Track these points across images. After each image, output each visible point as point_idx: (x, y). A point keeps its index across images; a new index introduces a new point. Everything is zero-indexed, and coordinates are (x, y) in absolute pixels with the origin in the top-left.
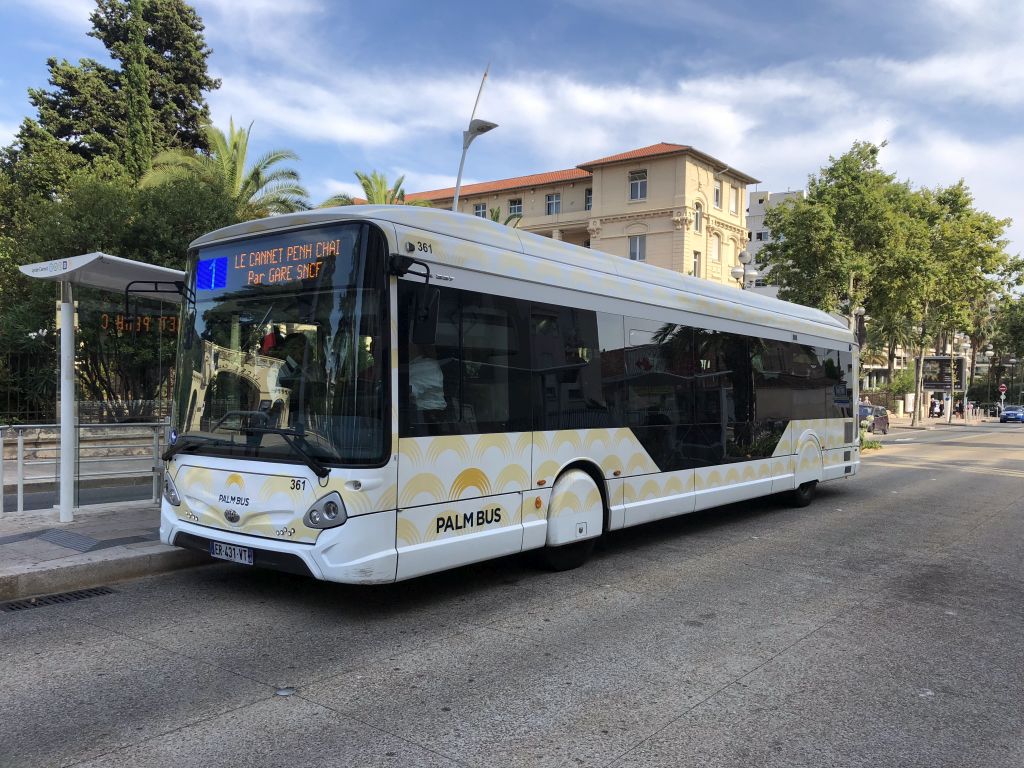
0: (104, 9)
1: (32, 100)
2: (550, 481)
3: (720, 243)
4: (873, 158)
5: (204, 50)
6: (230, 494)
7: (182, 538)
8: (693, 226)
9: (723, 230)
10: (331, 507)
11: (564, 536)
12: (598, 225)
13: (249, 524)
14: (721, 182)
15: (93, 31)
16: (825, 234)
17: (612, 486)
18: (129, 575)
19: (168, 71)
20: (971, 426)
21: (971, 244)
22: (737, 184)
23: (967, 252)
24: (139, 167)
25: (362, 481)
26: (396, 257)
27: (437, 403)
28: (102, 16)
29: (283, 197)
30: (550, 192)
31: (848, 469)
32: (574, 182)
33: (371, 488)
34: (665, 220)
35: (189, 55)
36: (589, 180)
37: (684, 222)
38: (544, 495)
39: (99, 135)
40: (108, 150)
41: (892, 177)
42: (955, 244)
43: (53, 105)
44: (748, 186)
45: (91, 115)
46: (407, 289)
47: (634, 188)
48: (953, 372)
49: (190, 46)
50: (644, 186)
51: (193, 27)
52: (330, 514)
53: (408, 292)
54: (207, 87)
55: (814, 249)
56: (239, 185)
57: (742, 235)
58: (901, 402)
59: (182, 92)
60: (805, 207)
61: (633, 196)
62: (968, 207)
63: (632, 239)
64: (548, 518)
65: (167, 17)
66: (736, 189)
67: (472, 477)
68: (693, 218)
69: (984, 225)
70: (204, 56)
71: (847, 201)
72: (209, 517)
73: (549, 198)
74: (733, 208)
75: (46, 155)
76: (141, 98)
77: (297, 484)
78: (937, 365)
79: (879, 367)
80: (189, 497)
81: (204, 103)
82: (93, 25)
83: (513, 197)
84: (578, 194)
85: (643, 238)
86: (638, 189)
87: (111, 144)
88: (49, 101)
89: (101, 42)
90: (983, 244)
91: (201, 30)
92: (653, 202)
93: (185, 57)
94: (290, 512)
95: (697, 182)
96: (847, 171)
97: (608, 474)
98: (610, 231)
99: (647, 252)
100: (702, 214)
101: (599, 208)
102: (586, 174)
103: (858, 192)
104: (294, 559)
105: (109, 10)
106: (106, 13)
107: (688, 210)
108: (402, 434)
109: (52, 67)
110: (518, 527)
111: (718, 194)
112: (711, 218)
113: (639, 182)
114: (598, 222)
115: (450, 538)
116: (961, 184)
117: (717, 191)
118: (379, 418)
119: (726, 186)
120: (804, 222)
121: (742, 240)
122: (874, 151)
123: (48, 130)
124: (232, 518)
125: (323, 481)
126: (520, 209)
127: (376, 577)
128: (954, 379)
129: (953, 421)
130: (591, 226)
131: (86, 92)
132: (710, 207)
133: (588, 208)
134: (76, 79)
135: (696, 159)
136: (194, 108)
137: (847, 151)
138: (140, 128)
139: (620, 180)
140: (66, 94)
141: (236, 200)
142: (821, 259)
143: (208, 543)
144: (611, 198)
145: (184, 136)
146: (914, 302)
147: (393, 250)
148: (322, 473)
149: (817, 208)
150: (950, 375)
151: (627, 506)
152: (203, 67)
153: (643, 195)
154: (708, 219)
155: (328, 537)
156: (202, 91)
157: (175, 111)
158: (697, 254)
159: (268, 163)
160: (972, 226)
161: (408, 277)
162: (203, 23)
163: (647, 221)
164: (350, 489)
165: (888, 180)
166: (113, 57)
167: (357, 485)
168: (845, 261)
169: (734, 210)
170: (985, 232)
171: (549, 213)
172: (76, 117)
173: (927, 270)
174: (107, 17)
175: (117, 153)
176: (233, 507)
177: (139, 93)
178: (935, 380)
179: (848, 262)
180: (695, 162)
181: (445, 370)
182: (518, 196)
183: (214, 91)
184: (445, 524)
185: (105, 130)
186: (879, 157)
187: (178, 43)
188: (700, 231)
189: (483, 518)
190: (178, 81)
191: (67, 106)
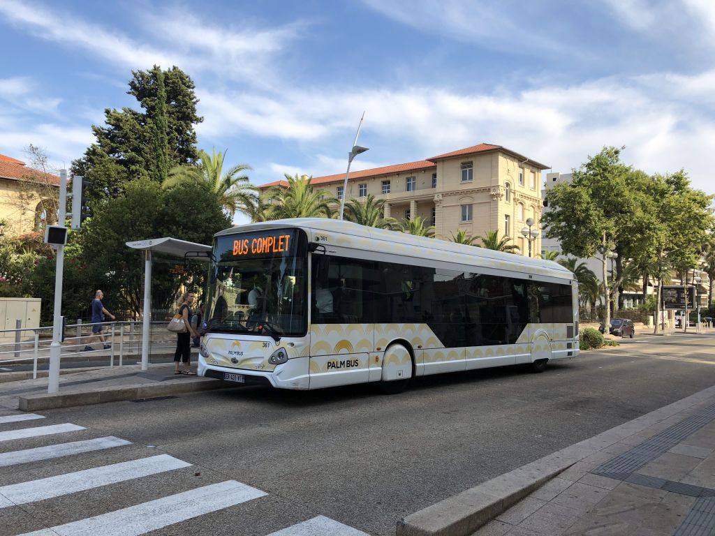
0: (138, 78)
1: (94, 132)
2: (384, 348)
3: (524, 209)
4: (617, 157)
5: (194, 100)
6: (233, 350)
7: (210, 373)
8: (504, 198)
9: (526, 200)
10: (281, 355)
11: (391, 376)
12: (441, 198)
13: (243, 364)
14: (523, 168)
15: (130, 91)
16: (584, 206)
17: (417, 353)
18: (183, 391)
19: (173, 113)
20: (700, 334)
21: (689, 210)
22: (535, 170)
23: (687, 216)
24: (161, 176)
25: (295, 343)
26: (311, 243)
27: (329, 309)
28: (136, 82)
29: (243, 191)
30: (409, 176)
31: (570, 354)
32: (425, 170)
33: (298, 346)
34: (485, 194)
35: (186, 104)
36: (434, 168)
37: (498, 195)
38: (380, 355)
39: (134, 154)
40: (138, 162)
41: (630, 168)
42: (679, 210)
43: (107, 135)
44: (542, 171)
45: (129, 141)
46: (315, 258)
47: (464, 174)
48: (686, 296)
49: (187, 99)
50: (471, 172)
51: (189, 87)
52: (280, 358)
53: (316, 259)
54: (195, 122)
55: (577, 216)
56: (218, 186)
57: (539, 203)
58: (651, 318)
59: (181, 126)
60: (569, 189)
61: (464, 178)
62: (688, 186)
63: (463, 207)
64: (382, 367)
65: (173, 83)
66: (534, 173)
67: (344, 344)
68: (504, 193)
69: (698, 198)
70: (195, 103)
71: (600, 184)
72: (222, 362)
73: (408, 180)
74: (532, 185)
75: (104, 166)
76: (163, 136)
77: (265, 345)
78: (675, 292)
79: (634, 293)
80: (213, 353)
81: (193, 131)
82: (130, 87)
83: (384, 179)
84: (427, 177)
85: (471, 206)
86: (467, 174)
87: (140, 159)
88: (105, 134)
89: (135, 98)
90: (696, 209)
91: (193, 88)
92: (477, 183)
93: (184, 105)
94: (263, 357)
95: (506, 170)
96: (599, 165)
97: (415, 347)
98: (449, 201)
99: (474, 216)
100: (511, 191)
101: (441, 187)
102: (433, 164)
103: (606, 179)
104: (264, 379)
105: (140, 79)
106: (138, 80)
107: (501, 188)
108: (313, 322)
109: (108, 114)
110: (367, 370)
111: (521, 177)
112: (517, 193)
113: (468, 169)
114: (440, 195)
115: (334, 372)
116: (682, 172)
117: (521, 175)
118: (302, 315)
119: (527, 171)
120: (570, 199)
121: (538, 206)
122: (617, 152)
123: (104, 151)
124: (234, 361)
125: (278, 343)
126: (389, 188)
127: (300, 387)
128: (687, 302)
129: (687, 331)
130: (436, 198)
131: (126, 128)
132: (516, 185)
133: (434, 186)
134: (122, 121)
135: (505, 154)
136: (188, 135)
137: (599, 153)
138: (161, 152)
139: (455, 169)
140: (115, 129)
141: (217, 195)
142: (582, 222)
143: (222, 374)
144: (449, 180)
145: (181, 151)
146: (651, 249)
147: (310, 240)
148: (277, 340)
149: (577, 190)
150: (684, 298)
151: (426, 364)
152: (194, 110)
153: (471, 178)
154: (514, 193)
155: (279, 368)
156: (192, 124)
157: (177, 137)
158: (507, 216)
159: (235, 172)
160: (689, 199)
161: (316, 252)
162: (194, 84)
163: (474, 195)
164: (289, 346)
165: (627, 170)
166: (142, 106)
167: (292, 344)
168: (599, 224)
169: (534, 187)
170: (698, 203)
171: (408, 190)
172: (121, 143)
173: (655, 228)
174: (139, 83)
175: (144, 163)
176: (235, 356)
177: (162, 133)
178: (675, 303)
179: (599, 225)
180: (505, 156)
181: (333, 293)
182: (388, 179)
183: (199, 124)
184: (331, 365)
185: (137, 150)
186: (620, 156)
187: (180, 97)
188: (509, 201)
189: (349, 364)
190: (179, 119)
191: (115, 136)
